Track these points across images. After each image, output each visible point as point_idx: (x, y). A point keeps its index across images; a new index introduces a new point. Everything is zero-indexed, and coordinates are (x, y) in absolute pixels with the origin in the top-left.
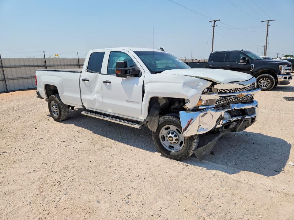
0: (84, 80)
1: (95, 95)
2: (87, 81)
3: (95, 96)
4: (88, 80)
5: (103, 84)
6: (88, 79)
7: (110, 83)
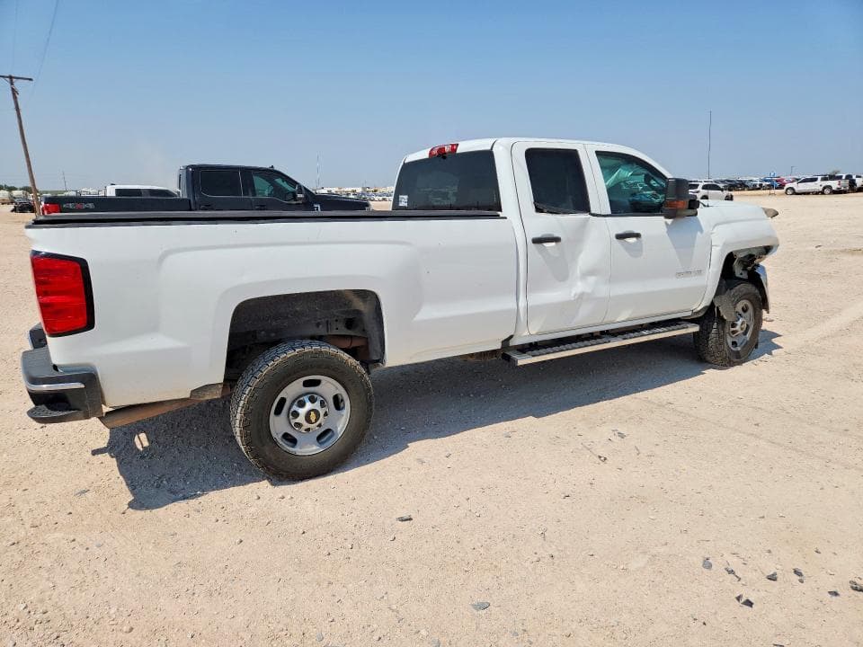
0: (537, 241)
1: (579, 284)
2: (553, 244)
3: (580, 287)
4: (557, 240)
5: (617, 243)
6: (556, 235)
7: (638, 236)
